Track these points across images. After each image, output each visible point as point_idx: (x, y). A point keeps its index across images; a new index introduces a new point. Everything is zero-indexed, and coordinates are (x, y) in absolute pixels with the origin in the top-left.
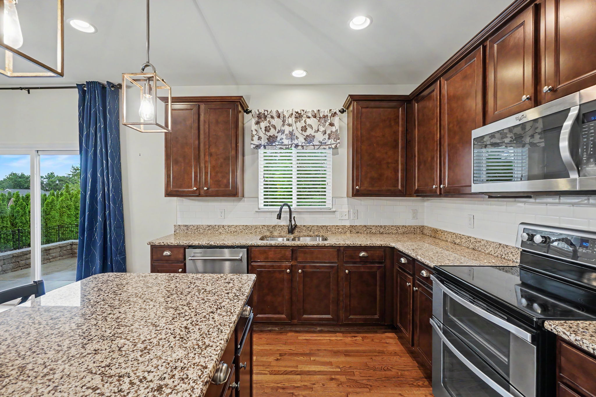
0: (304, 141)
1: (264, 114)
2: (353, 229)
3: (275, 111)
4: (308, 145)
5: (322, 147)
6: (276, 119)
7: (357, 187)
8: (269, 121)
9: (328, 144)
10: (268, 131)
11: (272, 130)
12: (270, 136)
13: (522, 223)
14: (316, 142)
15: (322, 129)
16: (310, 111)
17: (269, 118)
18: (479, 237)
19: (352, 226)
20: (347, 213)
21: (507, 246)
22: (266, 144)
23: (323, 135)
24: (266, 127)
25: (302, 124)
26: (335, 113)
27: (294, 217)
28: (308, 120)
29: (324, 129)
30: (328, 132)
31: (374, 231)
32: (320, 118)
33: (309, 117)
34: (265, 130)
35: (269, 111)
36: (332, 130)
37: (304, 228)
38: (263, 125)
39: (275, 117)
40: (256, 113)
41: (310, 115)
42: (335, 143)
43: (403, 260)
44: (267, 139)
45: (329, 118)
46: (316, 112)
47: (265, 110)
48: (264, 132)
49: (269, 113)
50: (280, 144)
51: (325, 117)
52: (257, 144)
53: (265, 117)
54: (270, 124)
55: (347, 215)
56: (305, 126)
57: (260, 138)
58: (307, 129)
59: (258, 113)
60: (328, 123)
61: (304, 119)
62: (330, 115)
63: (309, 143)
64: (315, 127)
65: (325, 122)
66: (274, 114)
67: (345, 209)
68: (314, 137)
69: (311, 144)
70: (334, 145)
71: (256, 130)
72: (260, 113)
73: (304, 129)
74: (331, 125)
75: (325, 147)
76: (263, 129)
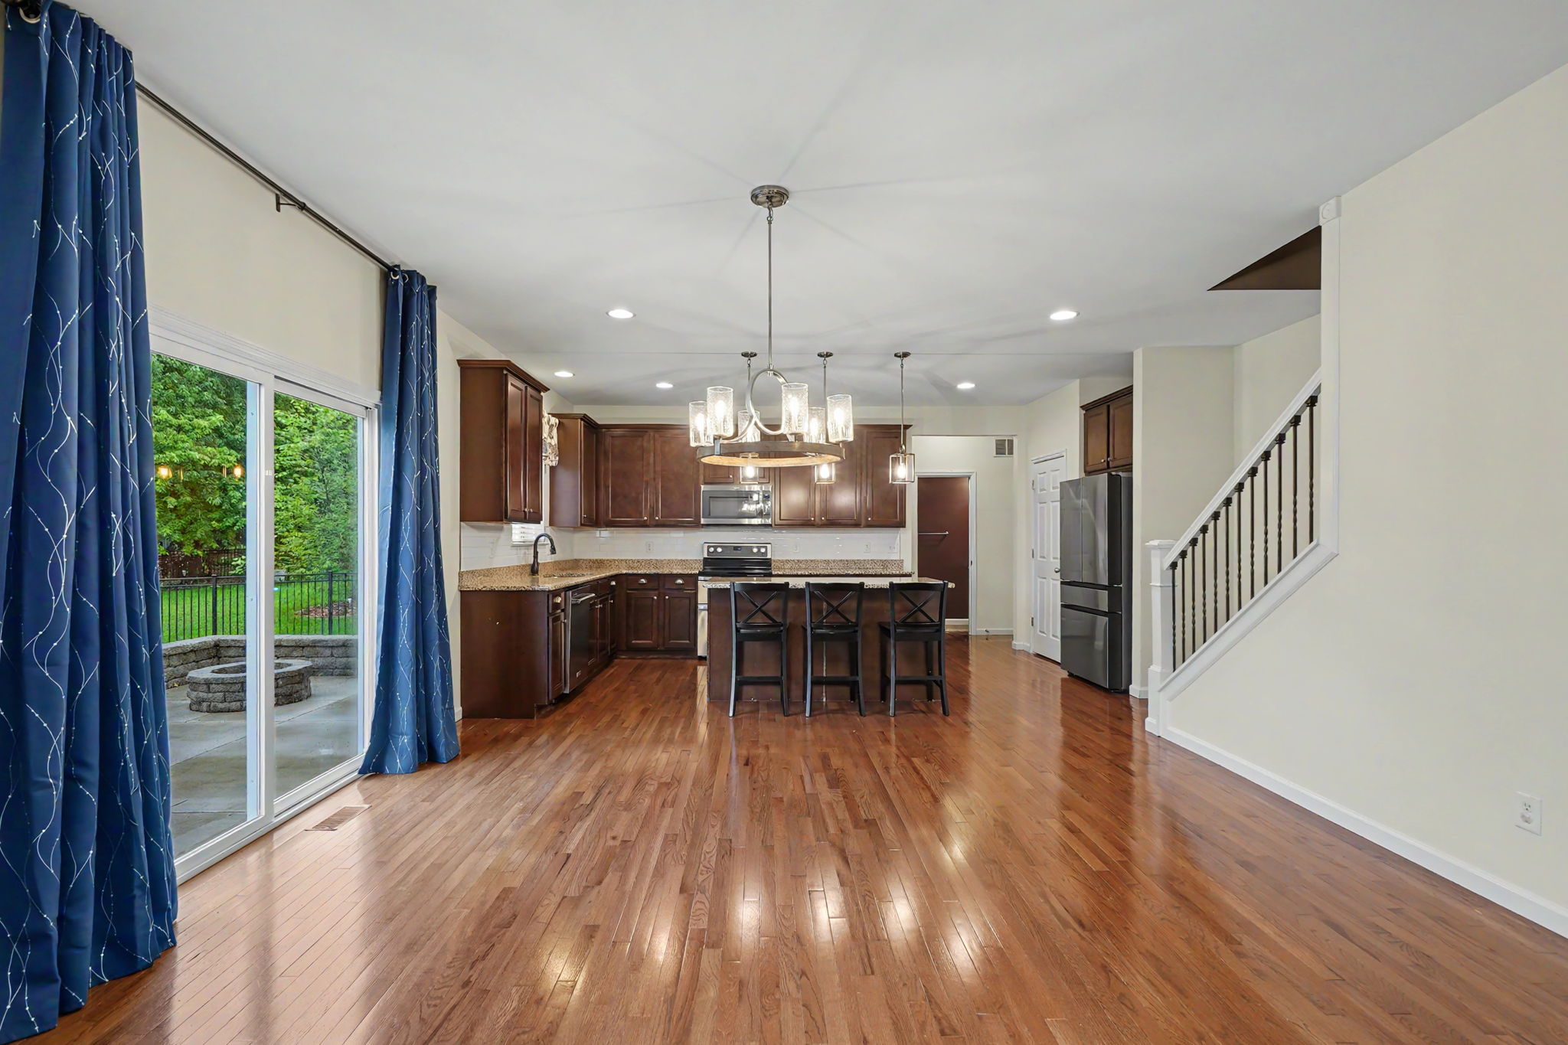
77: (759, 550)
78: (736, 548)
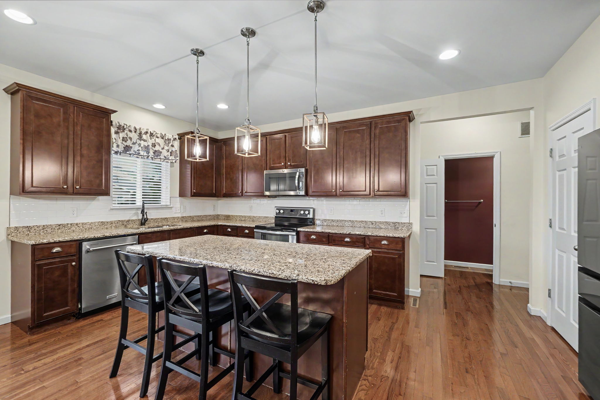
0: (153, 154)
1: (124, 127)
2: (184, 219)
3: (133, 127)
4: (156, 157)
5: (166, 161)
6: (133, 133)
7: (194, 191)
8: (127, 134)
9: (170, 159)
10: (126, 142)
11: (129, 141)
12: (127, 146)
13: (275, 207)
14: (162, 157)
15: (166, 148)
16: (160, 133)
17: (127, 131)
18: (255, 215)
19: (183, 217)
20: (179, 208)
21: (268, 217)
22: (122, 152)
23: (167, 152)
24: (123, 138)
25: (153, 141)
26: (176, 138)
27: (146, 212)
28: (157, 139)
29: (168, 148)
30: (170, 151)
31: (195, 219)
32: (166, 139)
33: (158, 138)
34: (123, 140)
35: (128, 125)
36: (173, 150)
37: (152, 220)
38: (122, 135)
39: (133, 131)
40: (116, 124)
41: (159, 136)
42: (175, 159)
43: (229, 230)
44: (124, 147)
45: (171, 141)
46: (163, 135)
47: (124, 124)
48: (121, 141)
49: (128, 127)
50: (136, 154)
51: (169, 140)
52: (116, 151)
53: (124, 129)
54: (127, 136)
55: (180, 210)
56: (155, 144)
57: (118, 146)
58: (155, 146)
59: (118, 125)
60: (170, 145)
61: (155, 138)
62: (172, 139)
63: (157, 156)
64: (162, 146)
65: (169, 143)
66: (133, 129)
67: (178, 205)
68: (161, 152)
69: (159, 157)
70: (175, 160)
71: (115, 139)
72: (120, 126)
73: (154, 145)
74: (172, 146)
75: (168, 161)
76: (121, 139)
77: (304, 213)
78: (292, 211)
